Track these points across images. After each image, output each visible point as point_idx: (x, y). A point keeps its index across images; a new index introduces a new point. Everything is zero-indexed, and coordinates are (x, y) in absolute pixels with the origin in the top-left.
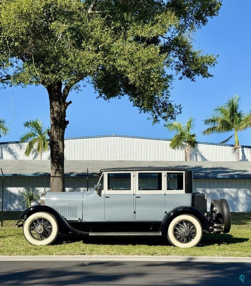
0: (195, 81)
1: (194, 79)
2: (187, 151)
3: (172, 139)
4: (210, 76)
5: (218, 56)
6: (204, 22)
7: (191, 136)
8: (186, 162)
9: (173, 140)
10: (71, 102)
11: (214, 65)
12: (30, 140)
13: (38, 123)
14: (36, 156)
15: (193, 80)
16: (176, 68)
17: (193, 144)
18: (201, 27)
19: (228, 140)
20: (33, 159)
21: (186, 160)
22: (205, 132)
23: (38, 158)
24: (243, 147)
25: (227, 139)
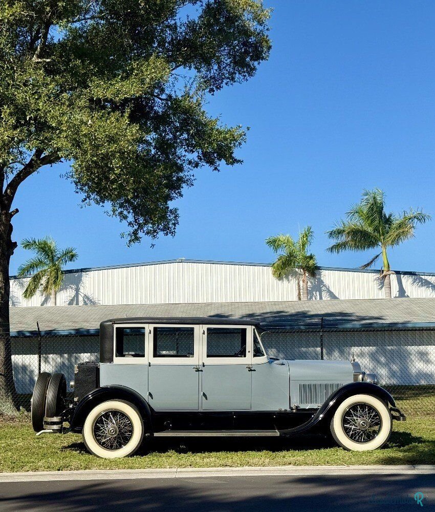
0: (219, 171)
1: (218, 168)
2: (301, 283)
3: (274, 264)
4: (238, 161)
5: (248, 129)
6: (251, 71)
7: (306, 258)
8: (299, 302)
9: (276, 265)
10: (17, 211)
11: (240, 144)
12: (34, 272)
13: (49, 242)
14: (46, 301)
15: (216, 169)
16: (186, 149)
17: (313, 271)
18: (247, 80)
19: (372, 262)
20: (42, 305)
21: (300, 299)
22: (332, 248)
23: (50, 304)
24: (398, 273)
25: (370, 261)
